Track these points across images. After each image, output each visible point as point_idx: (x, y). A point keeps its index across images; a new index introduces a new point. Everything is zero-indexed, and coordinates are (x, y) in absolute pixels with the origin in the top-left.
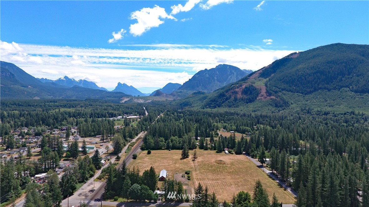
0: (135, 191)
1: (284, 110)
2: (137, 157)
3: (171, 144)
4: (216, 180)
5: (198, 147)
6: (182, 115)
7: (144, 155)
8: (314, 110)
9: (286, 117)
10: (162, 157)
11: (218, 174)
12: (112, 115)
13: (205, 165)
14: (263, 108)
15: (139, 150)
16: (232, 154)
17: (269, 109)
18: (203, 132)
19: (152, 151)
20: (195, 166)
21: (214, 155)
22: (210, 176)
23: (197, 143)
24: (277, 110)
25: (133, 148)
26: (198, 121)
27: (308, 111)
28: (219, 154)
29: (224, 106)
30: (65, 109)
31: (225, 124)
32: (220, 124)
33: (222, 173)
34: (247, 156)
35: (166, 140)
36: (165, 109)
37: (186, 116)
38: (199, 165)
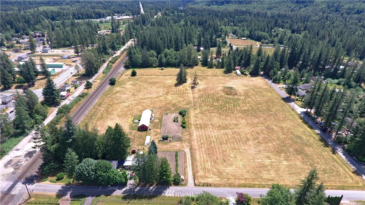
0: (84, 175)
1: (307, 7)
2: (115, 81)
3: (164, 60)
4: (224, 128)
5: (200, 63)
6: (183, 14)
7: (127, 77)
8: (345, 7)
9: (309, 17)
10: (150, 81)
11: (227, 116)
12: (99, 16)
13: (208, 95)
14: (281, 4)
15: (122, 69)
16: (246, 75)
17: (287, 6)
18: (207, 41)
19: (138, 71)
20: (194, 98)
21: (221, 78)
22: (216, 120)
23: (199, 57)
24: (298, 8)
25: (114, 65)
26: (202, 23)
27: (337, 9)
28: (227, 75)
29: (233, 2)
30: (48, 7)
31: (235, 28)
32: (229, 27)
33: (233, 113)
34: (266, 80)
35: (158, 53)
36: (164, 7)
37: (188, 15)
38: (200, 97)
